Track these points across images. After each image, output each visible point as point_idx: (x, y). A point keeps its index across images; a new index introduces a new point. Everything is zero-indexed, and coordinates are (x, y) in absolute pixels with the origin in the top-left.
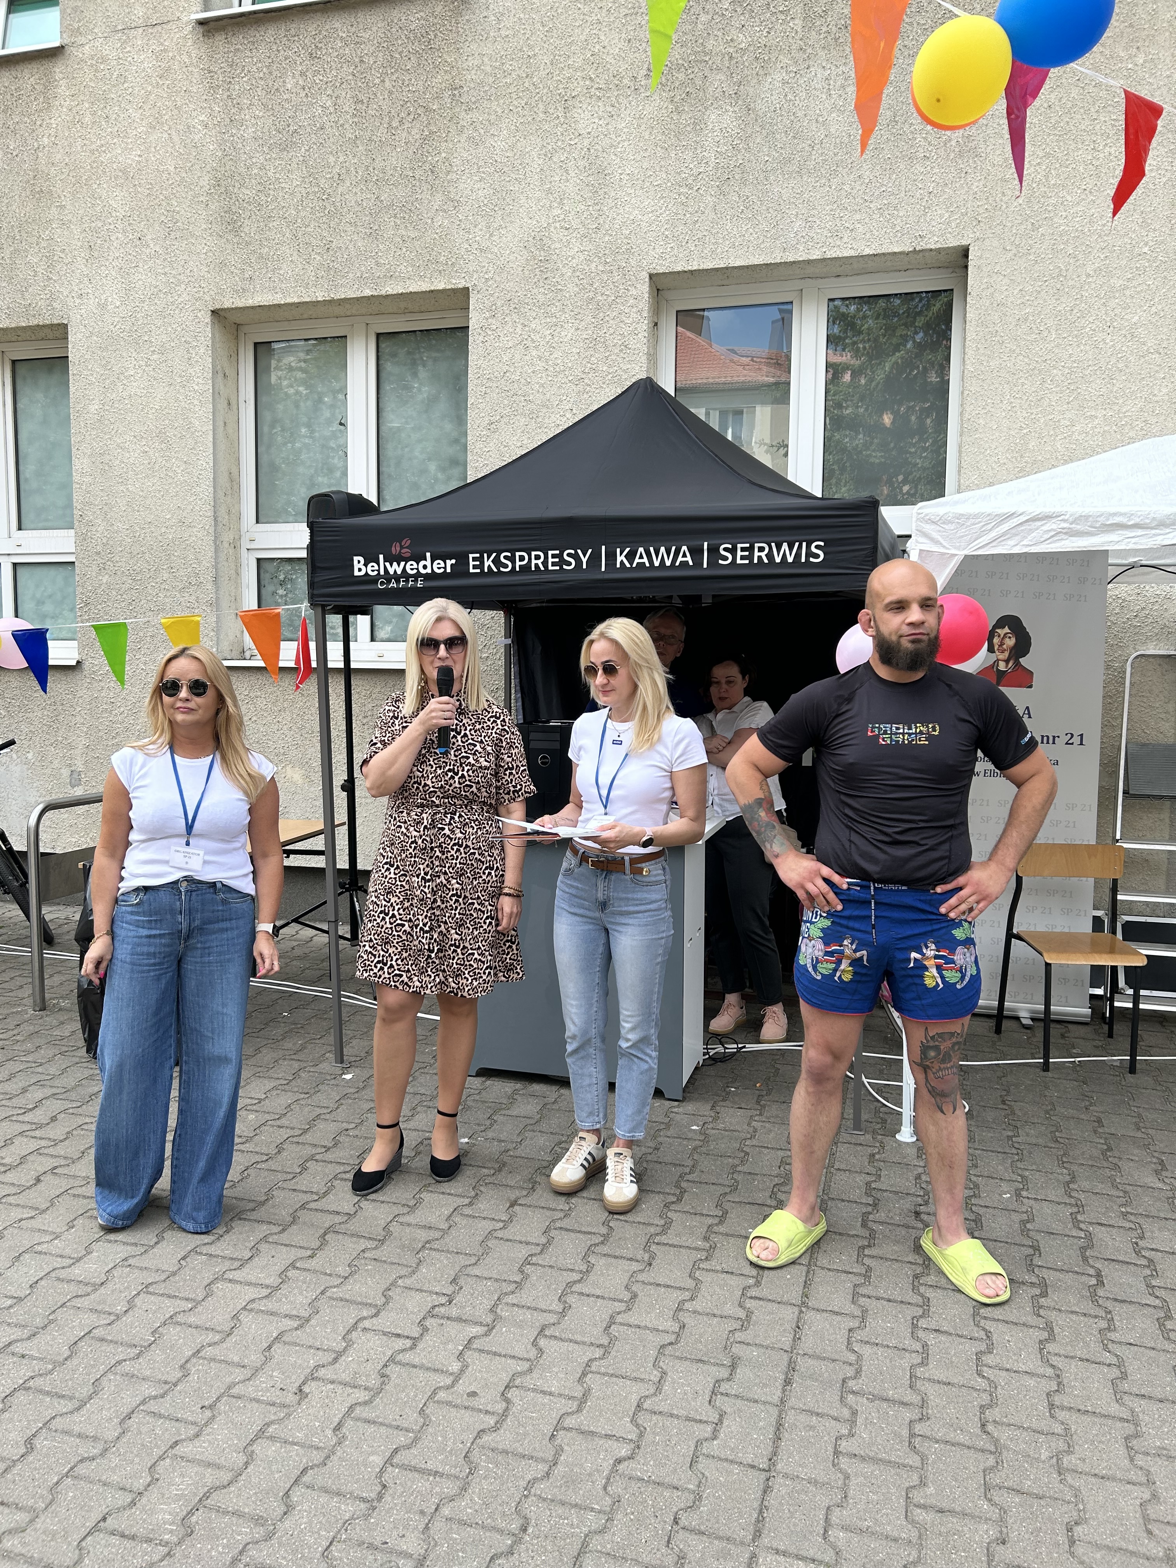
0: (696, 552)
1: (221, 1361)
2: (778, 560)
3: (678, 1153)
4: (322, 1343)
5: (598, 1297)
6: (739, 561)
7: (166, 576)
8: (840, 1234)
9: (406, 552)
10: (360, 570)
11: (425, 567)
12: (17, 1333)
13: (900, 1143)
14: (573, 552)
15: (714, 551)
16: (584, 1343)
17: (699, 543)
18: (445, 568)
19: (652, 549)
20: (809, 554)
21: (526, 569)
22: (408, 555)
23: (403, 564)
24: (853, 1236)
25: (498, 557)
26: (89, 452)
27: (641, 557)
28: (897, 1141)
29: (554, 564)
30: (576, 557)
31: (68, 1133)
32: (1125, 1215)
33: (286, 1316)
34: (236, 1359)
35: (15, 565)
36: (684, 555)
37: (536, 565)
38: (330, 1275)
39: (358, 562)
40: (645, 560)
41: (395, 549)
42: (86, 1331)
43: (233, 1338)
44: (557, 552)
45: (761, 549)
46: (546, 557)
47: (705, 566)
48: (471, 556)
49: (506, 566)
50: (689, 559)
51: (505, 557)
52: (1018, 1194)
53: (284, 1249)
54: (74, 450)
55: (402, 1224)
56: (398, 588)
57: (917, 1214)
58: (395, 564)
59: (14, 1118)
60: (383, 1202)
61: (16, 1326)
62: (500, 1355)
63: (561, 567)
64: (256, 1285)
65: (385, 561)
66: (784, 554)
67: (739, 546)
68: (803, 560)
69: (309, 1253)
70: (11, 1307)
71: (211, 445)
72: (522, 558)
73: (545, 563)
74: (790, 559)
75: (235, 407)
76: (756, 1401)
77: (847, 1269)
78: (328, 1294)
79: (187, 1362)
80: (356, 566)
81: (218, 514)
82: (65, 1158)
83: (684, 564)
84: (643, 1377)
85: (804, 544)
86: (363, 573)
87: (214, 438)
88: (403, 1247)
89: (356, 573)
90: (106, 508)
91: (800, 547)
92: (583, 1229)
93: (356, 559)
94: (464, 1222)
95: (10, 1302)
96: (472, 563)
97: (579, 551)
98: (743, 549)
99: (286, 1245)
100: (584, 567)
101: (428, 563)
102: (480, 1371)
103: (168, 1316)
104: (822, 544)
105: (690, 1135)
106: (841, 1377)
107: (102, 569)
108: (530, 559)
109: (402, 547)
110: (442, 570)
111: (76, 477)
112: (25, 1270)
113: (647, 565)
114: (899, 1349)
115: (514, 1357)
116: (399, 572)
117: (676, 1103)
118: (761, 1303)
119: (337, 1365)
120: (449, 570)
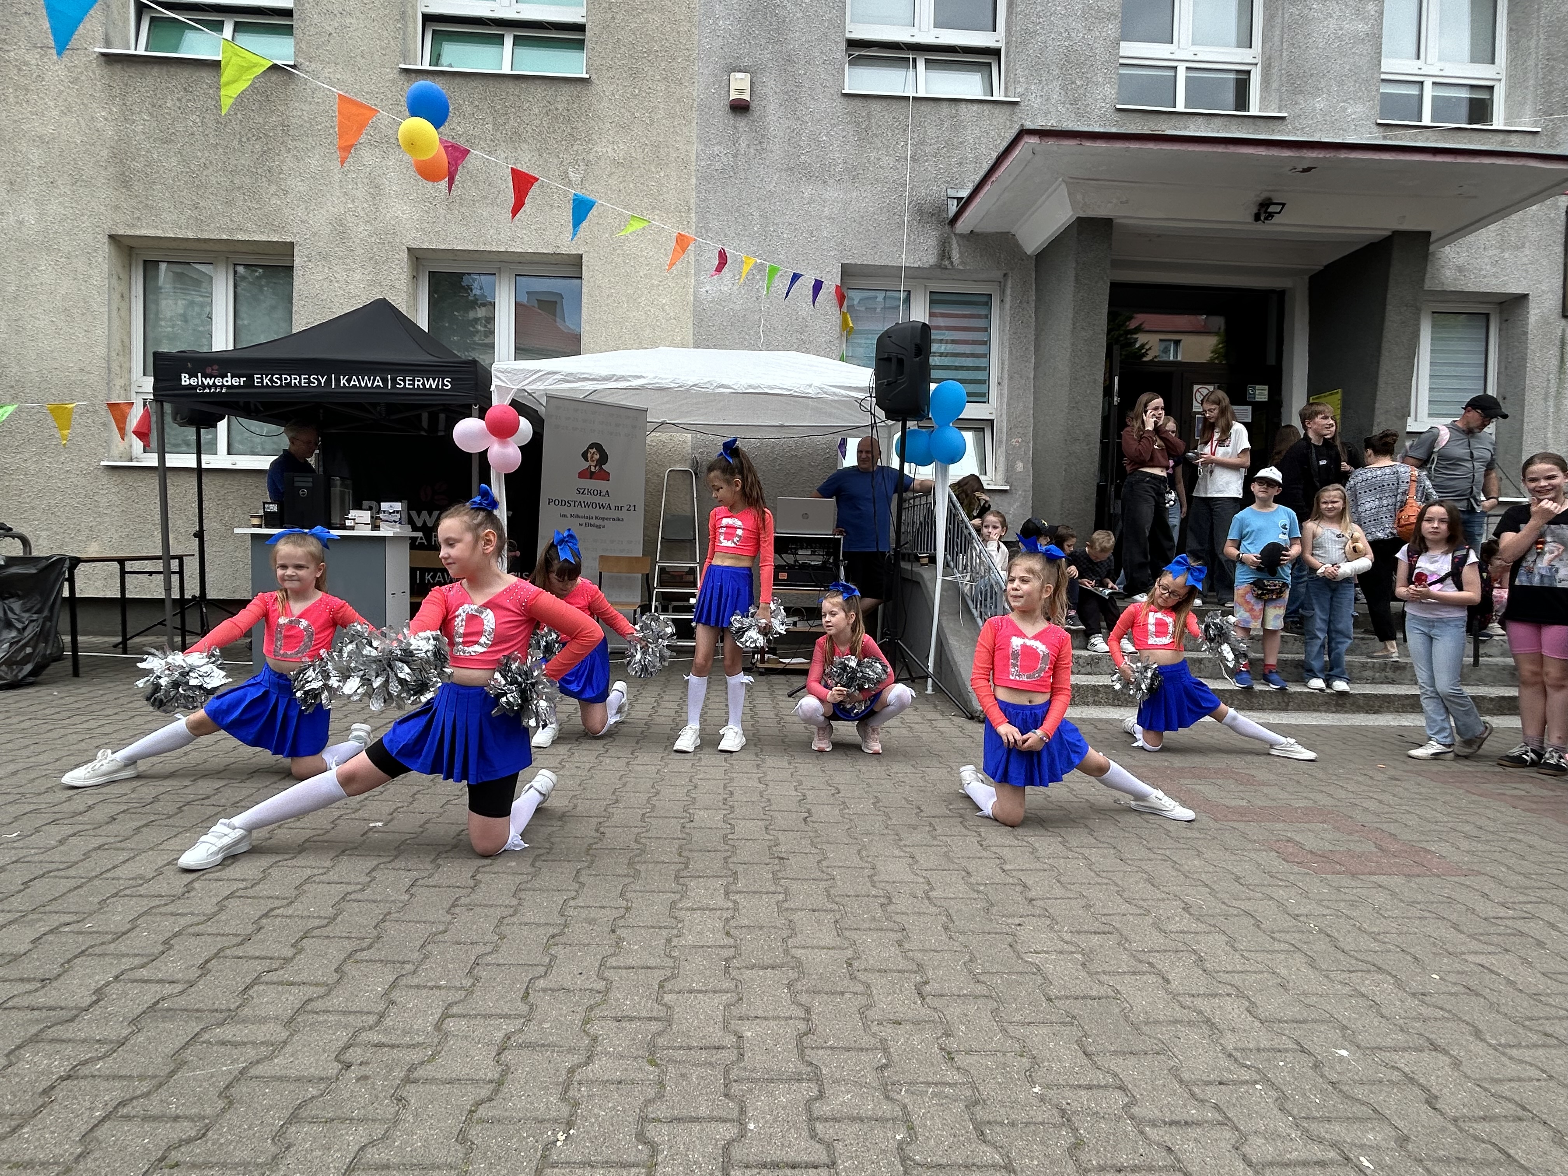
0: (385, 381)
2: (428, 387)
6: (407, 386)
10: (186, 381)
11: (227, 381)
14: (316, 377)
15: (394, 380)
17: (386, 376)
19: (360, 377)
20: (443, 384)
21: (288, 385)
22: (217, 374)
23: (213, 379)
25: (272, 377)
27: (354, 381)
29: (305, 383)
30: (318, 379)
36: (378, 382)
37: (295, 383)
39: (185, 378)
40: (357, 383)
41: (209, 371)
44: (307, 376)
45: (419, 381)
46: (300, 379)
47: (389, 388)
48: (255, 376)
49: (277, 383)
50: (381, 383)
51: (276, 378)
56: (210, 393)
58: (208, 379)
63: (309, 385)
65: (202, 377)
66: (431, 384)
67: (407, 378)
68: (440, 387)
72: (286, 379)
73: (300, 382)
74: (434, 387)
75: (127, 300)
80: (183, 380)
81: (113, 366)
83: (378, 386)
85: (441, 379)
86: (188, 383)
87: (109, 317)
89: (184, 383)
91: (438, 381)
93: (183, 375)
96: (256, 380)
97: (320, 377)
98: (409, 380)
100: (323, 385)
101: (229, 379)
104: (450, 380)
108: (291, 379)
109: (212, 370)
110: (238, 384)
116: (211, 383)
120: (242, 383)
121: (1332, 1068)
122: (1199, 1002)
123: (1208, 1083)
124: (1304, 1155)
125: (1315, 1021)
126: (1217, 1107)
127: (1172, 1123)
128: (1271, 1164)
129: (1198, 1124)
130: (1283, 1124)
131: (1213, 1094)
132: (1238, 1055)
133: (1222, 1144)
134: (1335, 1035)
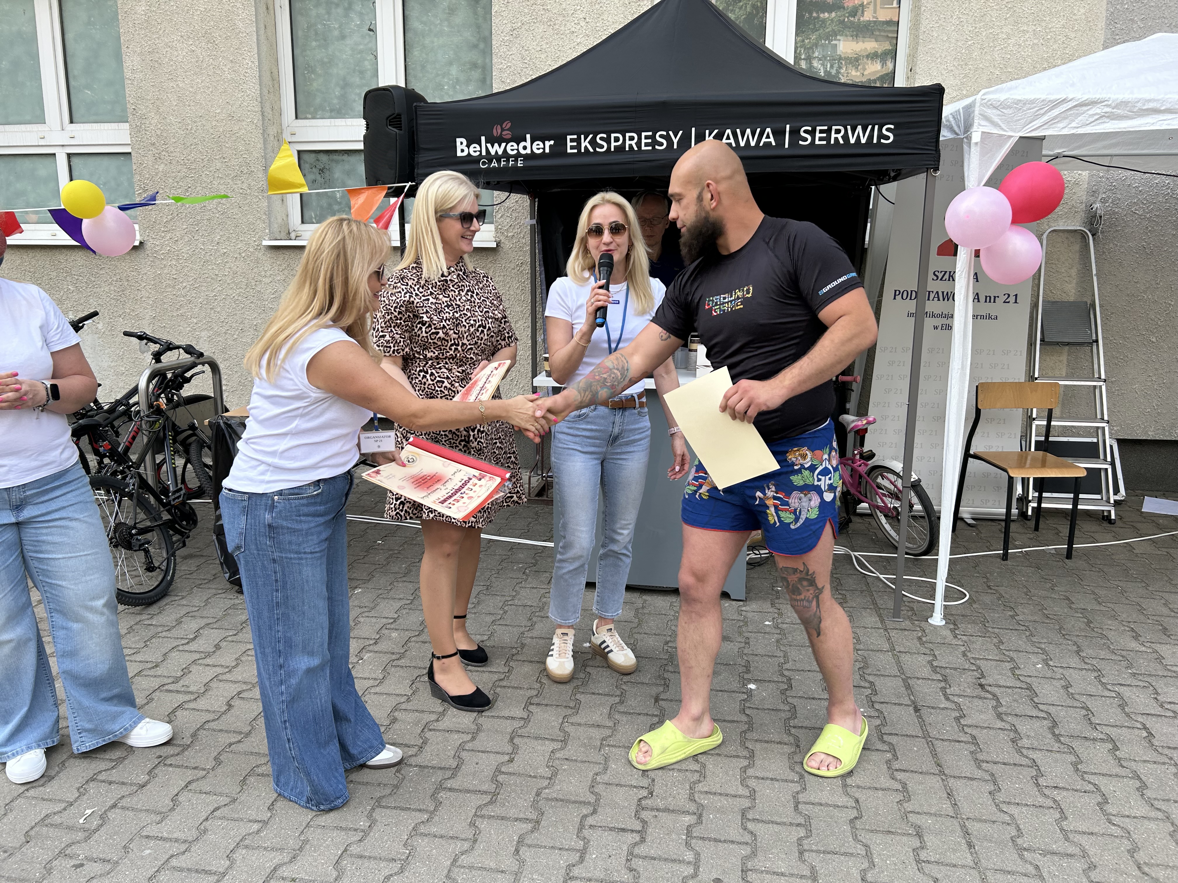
0: (779, 134)
1: (480, 869)
2: (852, 141)
3: (766, 646)
4: (562, 844)
5: (772, 779)
6: (817, 142)
7: (219, 165)
8: (933, 708)
9: (507, 134)
10: (462, 151)
11: (525, 148)
12: (278, 858)
13: (935, 627)
14: (664, 133)
15: (795, 132)
16: (784, 824)
17: (782, 125)
18: (544, 149)
19: (738, 131)
20: (881, 136)
21: (620, 149)
22: (509, 137)
23: (503, 145)
24: (943, 709)
25: (594, 138)
26: (138, 50)
27: (728, 138)
28: (931, 625)
29: (647, 145)
30: (667, 138)
31: (237, 659)
32: (1134, 675)
33: (516, 820)
34: (493, 865)
35: (69, 155)
36: (768, 137)
37: (631, 146)
38: (535, 777)
39: (461, 143)
40: (732, 141)
41: (497, 131)
42: (342, 849)
43: (480, 846)
44: (650, 133)
45: (838, 131)
46: (640, 138)
47: (787, 146)
48: (569, 137)
49: (602, 147)
50: (772, 140)
51: (601, 139)
52: (1046, 662)
53: (484, 755)
54: (124, 48)
55: (572, 724)
56: (499, 168)
57: (982, 686)
58: (496, 145)
59: (181, 648)
60: (547, 705)
61: (272, 849)
62: (720, 841)
63: (654, 147)
64: (475, 792)
65: (486, 142)
66: (858, 136)
67: (818, 128)
68: (875, 141)
69: (507, 758)
70: (259, 831)
71: (255, 46)
72: (617, 140)
73: (639, 144)
74: (863, 141)
75: (272, 12)
76: (955, 866)
77: (956, 737)
78: (543, 795)
79: (449, 871)
80: (459, 147)
81: (265, 109)
82: (245, 683)
83: (768, 145)
84: (851, 851)
85: (876, 127)
86: (465, 153)
87: (257, 39)
88: (584, 745)
89: (459, 154)
90: (158, 103)
91: (873, 130)
92: (727, 718)
93: (459, 140)
94: (624, 719)
95: (256, 827)
96: (569, 144)
97: (671, 133)
98: (821, 132)
99: (483, 752)
100: (675, 147)
101: (528, 144)
102: (712, 859)
103: (410, 828)
104: (892, 127)
105: (768, 630)
106: (1009, 837)
107: (158, 158)
108: (624, 140)
109: (503, 130)
110: (541, 151)
111: (128, 74)
112: (257, 793)
113: (734, 145)
114: (1036, 807)
115: (732, 842)
116: (500, 152)
117: (741, 603)
118: (907, 774)
119: (585, 863)
120: (547, 150)
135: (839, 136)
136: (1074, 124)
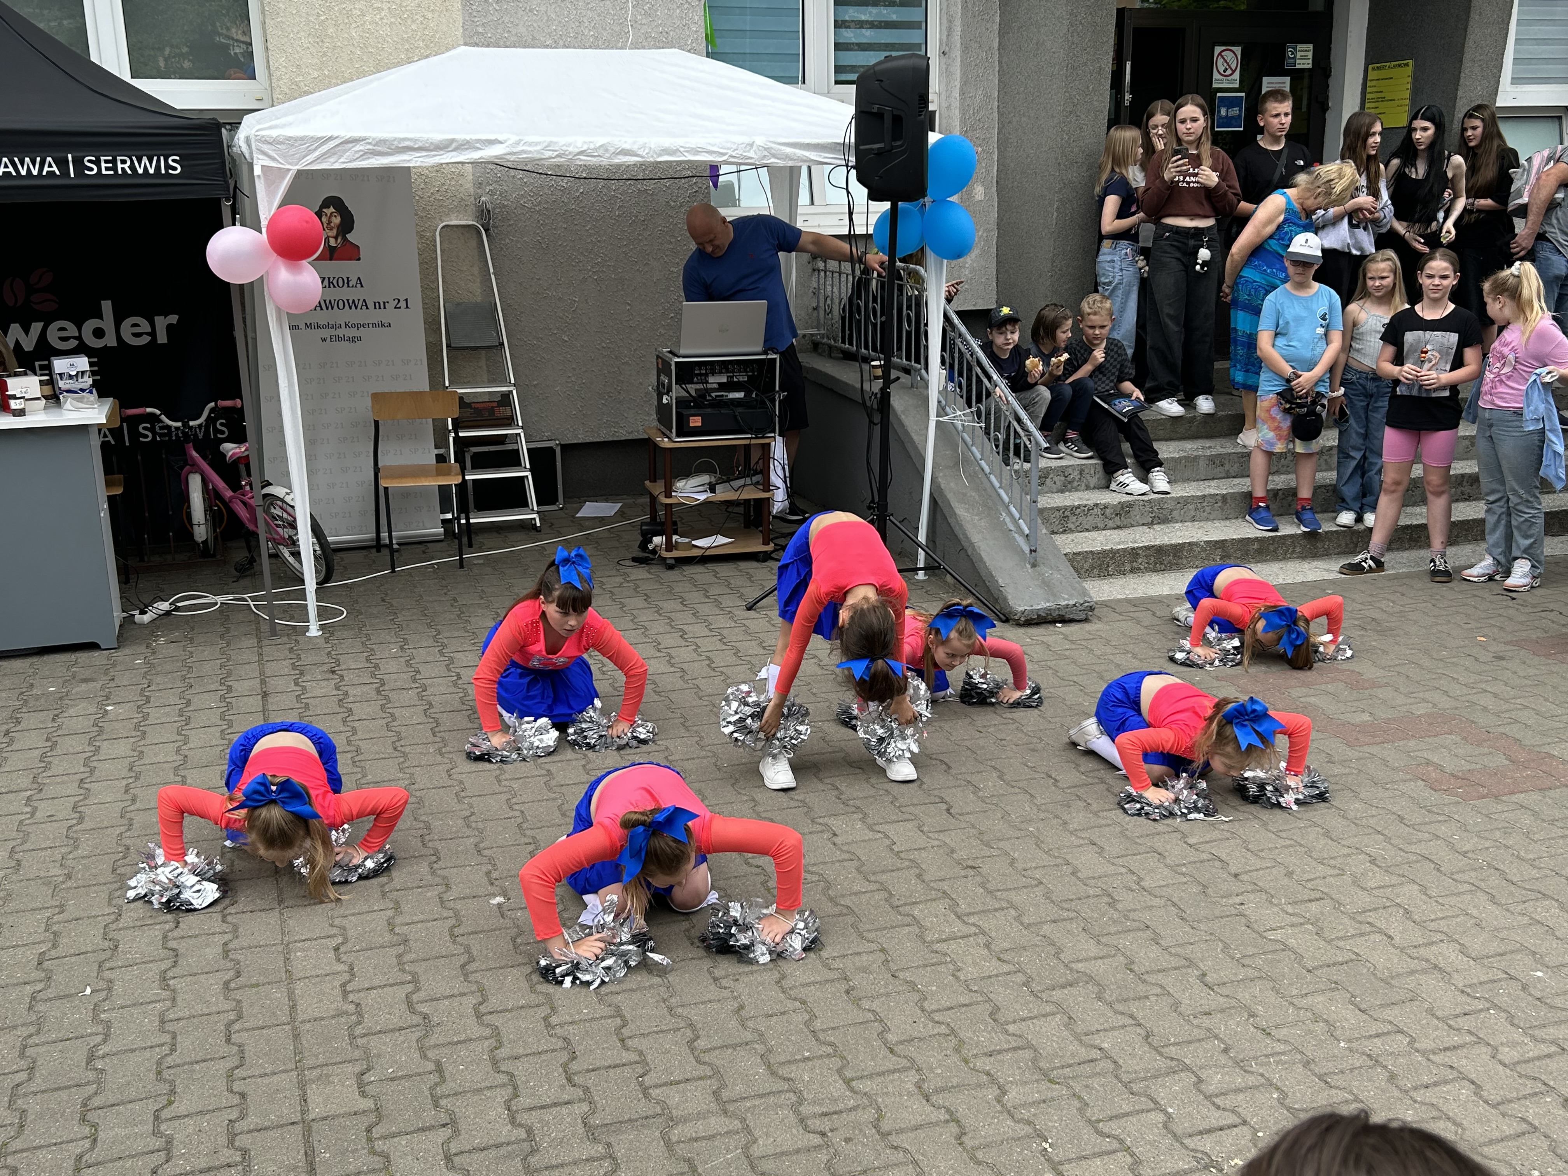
0: (62, 163)
2: (140, 171)
3: (132, 678)
5: (113, 759)
6: (104, 172)
8: (280, 692)
15: (79, 163)
16: (117, 779)
17: (64, 155)
19: (16, 159)
20: (168, 167)
24: (289, 692)
27: (6, 166)
28: (308, 638)
36: (50, 166)
40: (11, 169)
45: (123, 162)
47: (72, 175)
50: (55, 169)
52: (402, 648)
57: (333, 672)
66: (145, 167)
67: (102, 158)
68: (163, 172)
74: (151, 171)
83: (51, 174)
85: (162, 158)
91: (158, 161)
104: (178, 158)
105: (137, 667)
113: (14, 174)
121: (1535, 987)
122: (1422, 951)
123: (1457, 1016)
124: (1536, 1053)
125: (1512, 952)
126: (1470, 1032)
127: (1446, 1049)
128: (1518, 1063)
129: (1462, 1046)
130: (1516, 1035)
131: (1464, 1023)
132: (1469, 990)
133: (1484, 1056)
134: (1528, 961)
135: (126, 166)
136: (342, 160)
